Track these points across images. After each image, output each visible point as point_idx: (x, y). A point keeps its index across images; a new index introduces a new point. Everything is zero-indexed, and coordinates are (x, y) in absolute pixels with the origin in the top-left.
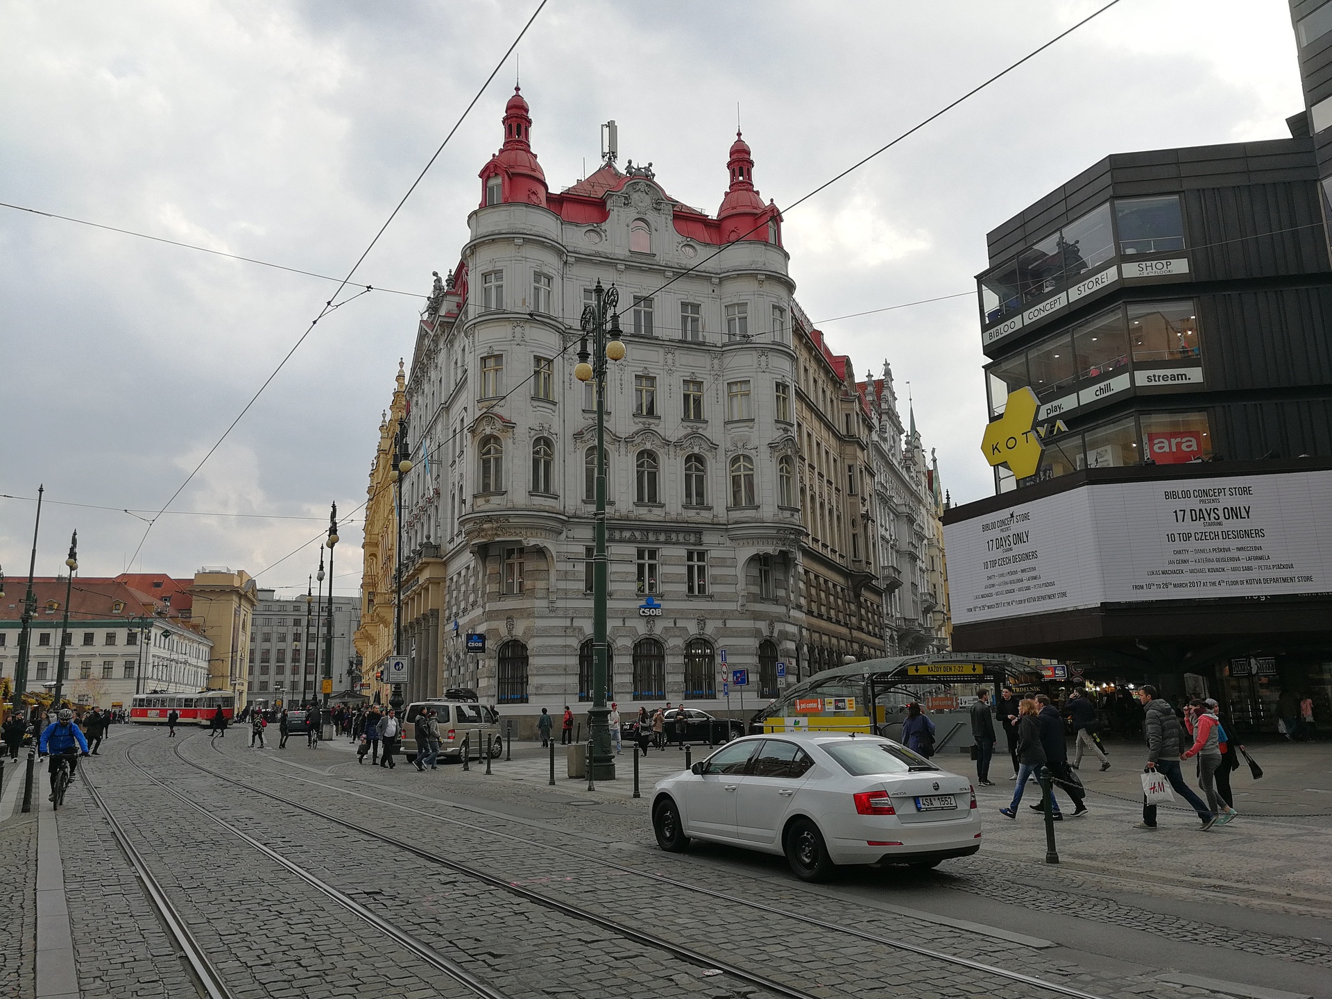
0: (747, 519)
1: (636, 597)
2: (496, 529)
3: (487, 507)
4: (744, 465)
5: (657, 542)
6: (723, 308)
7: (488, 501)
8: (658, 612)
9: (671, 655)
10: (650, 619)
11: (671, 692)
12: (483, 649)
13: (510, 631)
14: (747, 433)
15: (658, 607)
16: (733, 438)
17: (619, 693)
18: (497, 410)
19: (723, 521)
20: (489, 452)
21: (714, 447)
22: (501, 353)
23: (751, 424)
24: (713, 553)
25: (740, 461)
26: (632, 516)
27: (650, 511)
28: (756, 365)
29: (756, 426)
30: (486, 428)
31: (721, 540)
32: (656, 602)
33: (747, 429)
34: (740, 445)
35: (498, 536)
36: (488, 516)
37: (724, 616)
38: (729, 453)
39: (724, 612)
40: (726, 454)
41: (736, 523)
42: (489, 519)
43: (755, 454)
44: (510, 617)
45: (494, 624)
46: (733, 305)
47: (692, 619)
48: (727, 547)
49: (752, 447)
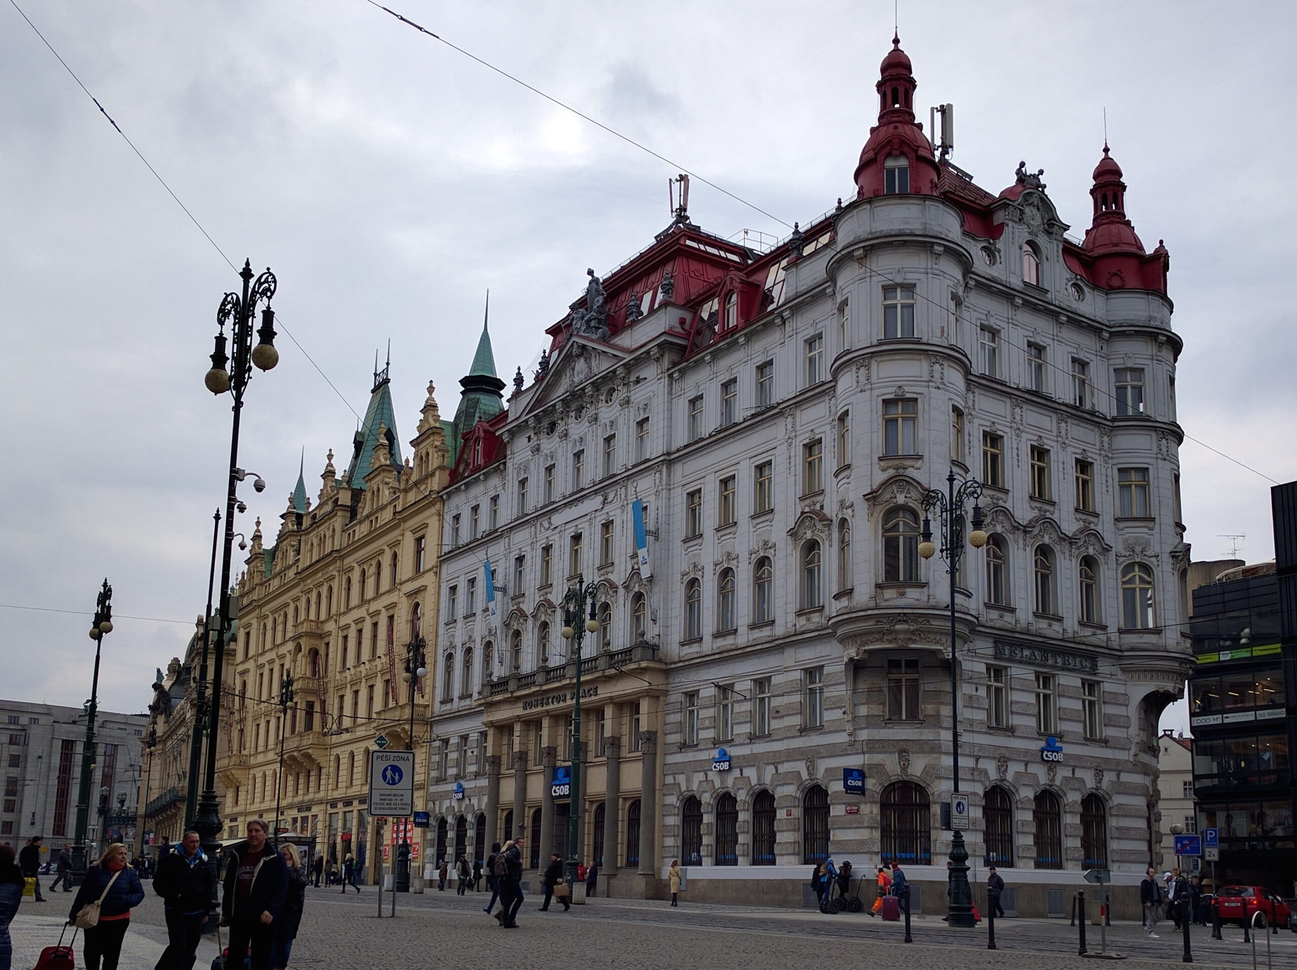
0: (1146, 646)
1: (1037, 736)
2: (913, 632)
3: (902, 602)
4: (1140, 577)
5: (1054, 667)
6: (1112, 371)
7: (903, 594)
8: (1060, 757)
9: (1070, 812)
10: (1052, 765)
11: (1071, 860)
12: (861, 790)
13: (904, 769)
14: (1145, 535)
15: (1058, 750)
16: (1126, 540)
17: (1024, 857)
18: (911, 472)
19: (1115, 645)
20: (895, 527)
21: (1107, 549)
22: (915, 396)
23: (1151, 525)
24: (1107, 687)
25: (1134, 571)
26: (1033, 629)
27: (1050, 625)
28: (1155, 450)
29: (1157, 527)
30: (898, 495)
31: (1113, 669)
32: (1058, 744)
33: (1146, 530)
34: (1138, 549)
35: (914, 642)
36: (905, 614)
37: (1118, 767)
38: (1121, 559)
39: (1118, 762)
40: (1117, 560)
41: (1132, 650)
42: (904, 618)
43: (1156, 563)
44: (903, 750)
45: (877, 758)
46: (1126, 369)
47: (1089, 768)
48: (1118, 679)
49: (1153, 554)
